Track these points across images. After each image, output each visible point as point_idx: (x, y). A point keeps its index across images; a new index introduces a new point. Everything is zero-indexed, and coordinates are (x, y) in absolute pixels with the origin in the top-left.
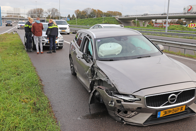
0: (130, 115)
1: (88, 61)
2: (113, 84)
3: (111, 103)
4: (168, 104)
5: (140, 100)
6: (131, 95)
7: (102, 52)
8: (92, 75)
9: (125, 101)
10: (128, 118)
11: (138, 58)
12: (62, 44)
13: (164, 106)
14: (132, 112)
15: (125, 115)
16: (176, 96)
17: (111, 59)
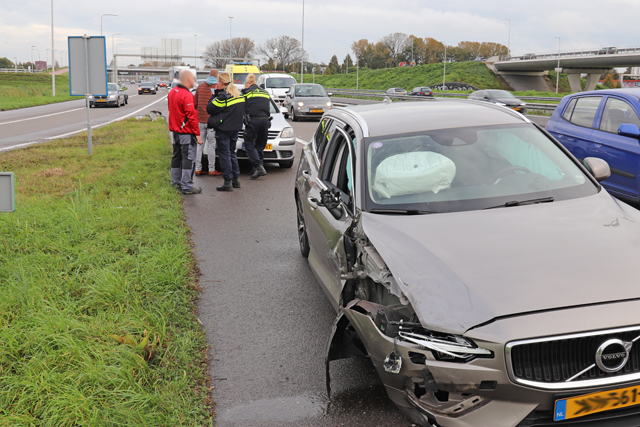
0: (458, 406)
1: (338, 213)
2: (406, 294)
3: (390, 363)
4: (597, 373)
5: (492, 355)
6: (461, 336)
7: (384, 185)
8: (348, 260)
9: (438, 356)
10: (450, 415)
11: (507, 205)
12: (290, 152)
13: (579, 378)
14: (466, 395)
15: (440, 404)
17: (411, 209)
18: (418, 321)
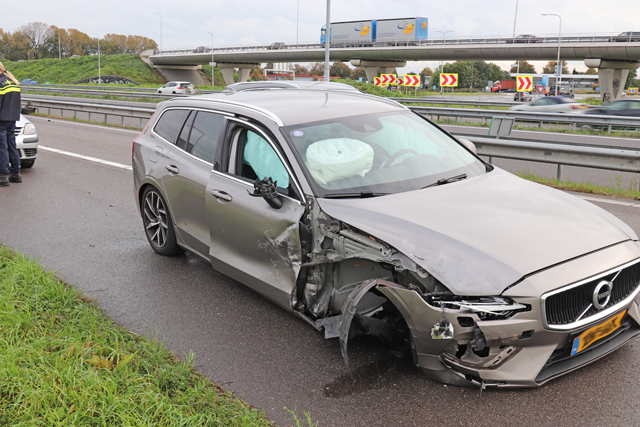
0: (496, 358)
1: (277, 201)
2: (425, 267)
3: (441, 331)
5: (529, 307)
6: (500, 296)
8: (302, 247)
10: (490, 368)
12: (35, 151)
14: (503, 347)
15: (481, 360)
16: (610, 285)
17: (365, 191)
18: (448, 290)
